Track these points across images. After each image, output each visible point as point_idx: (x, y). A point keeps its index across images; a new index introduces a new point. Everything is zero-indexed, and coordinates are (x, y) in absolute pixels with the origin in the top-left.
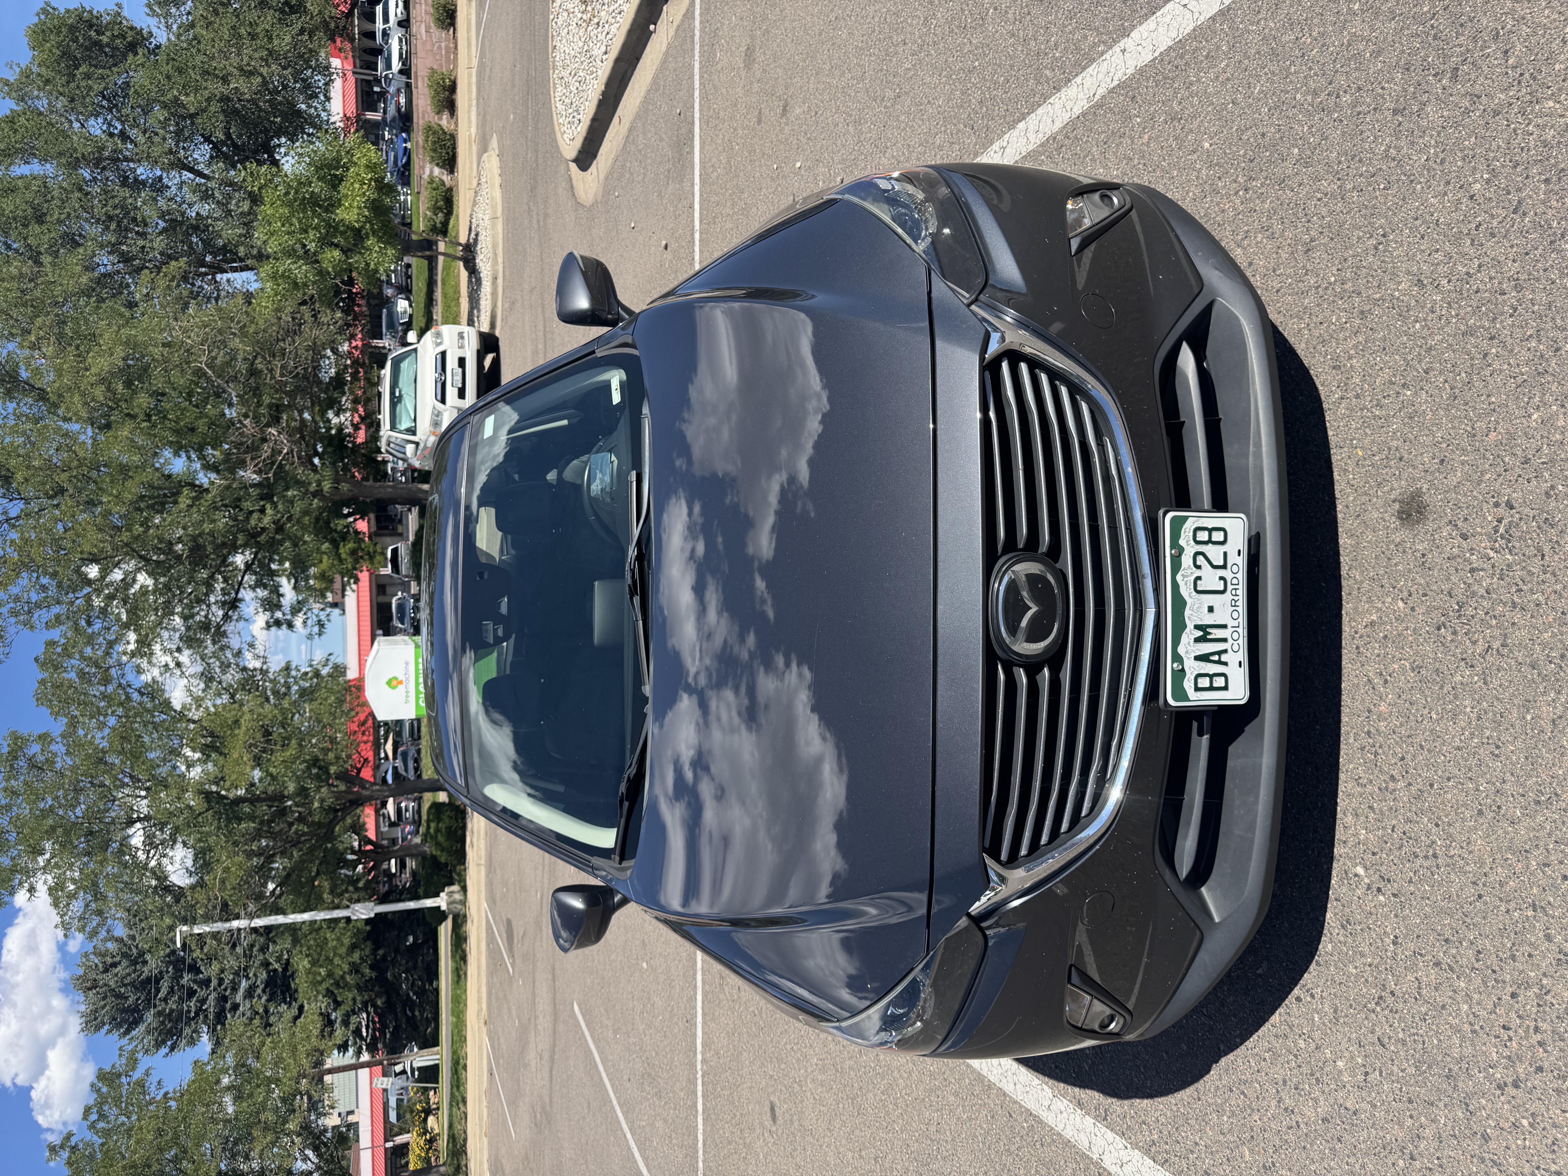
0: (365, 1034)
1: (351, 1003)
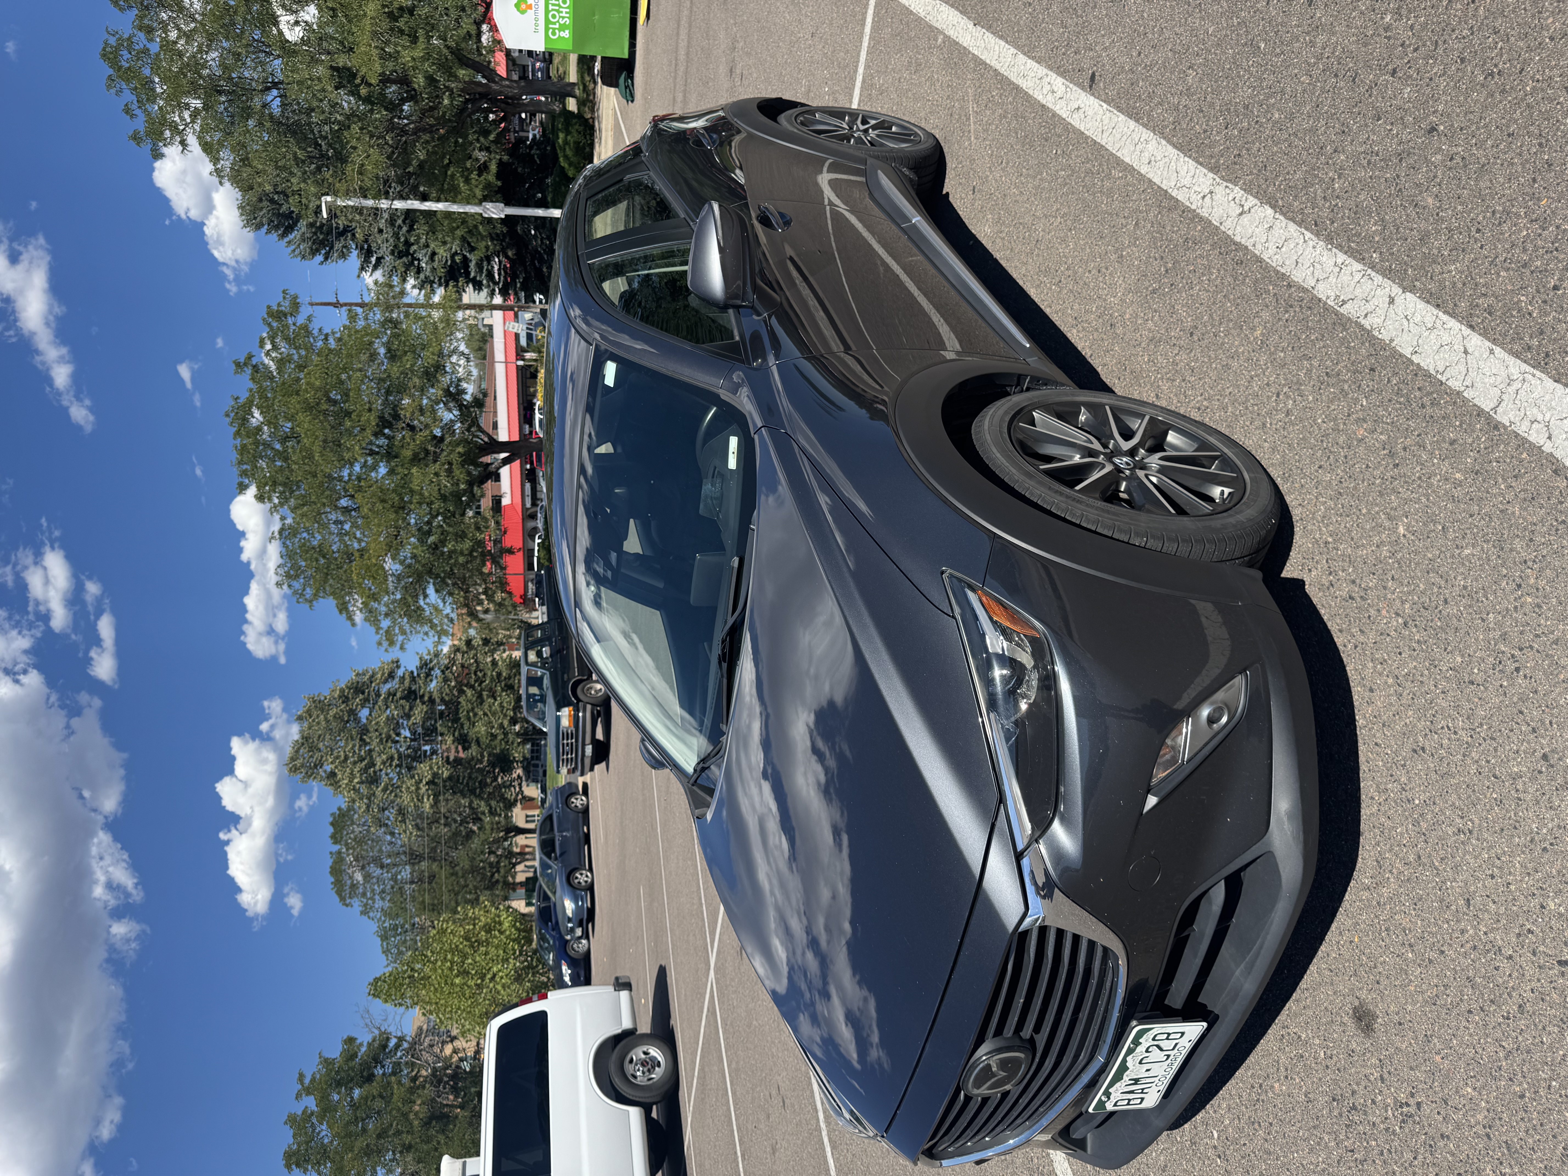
0: (497, 277)
1: (484, 250)
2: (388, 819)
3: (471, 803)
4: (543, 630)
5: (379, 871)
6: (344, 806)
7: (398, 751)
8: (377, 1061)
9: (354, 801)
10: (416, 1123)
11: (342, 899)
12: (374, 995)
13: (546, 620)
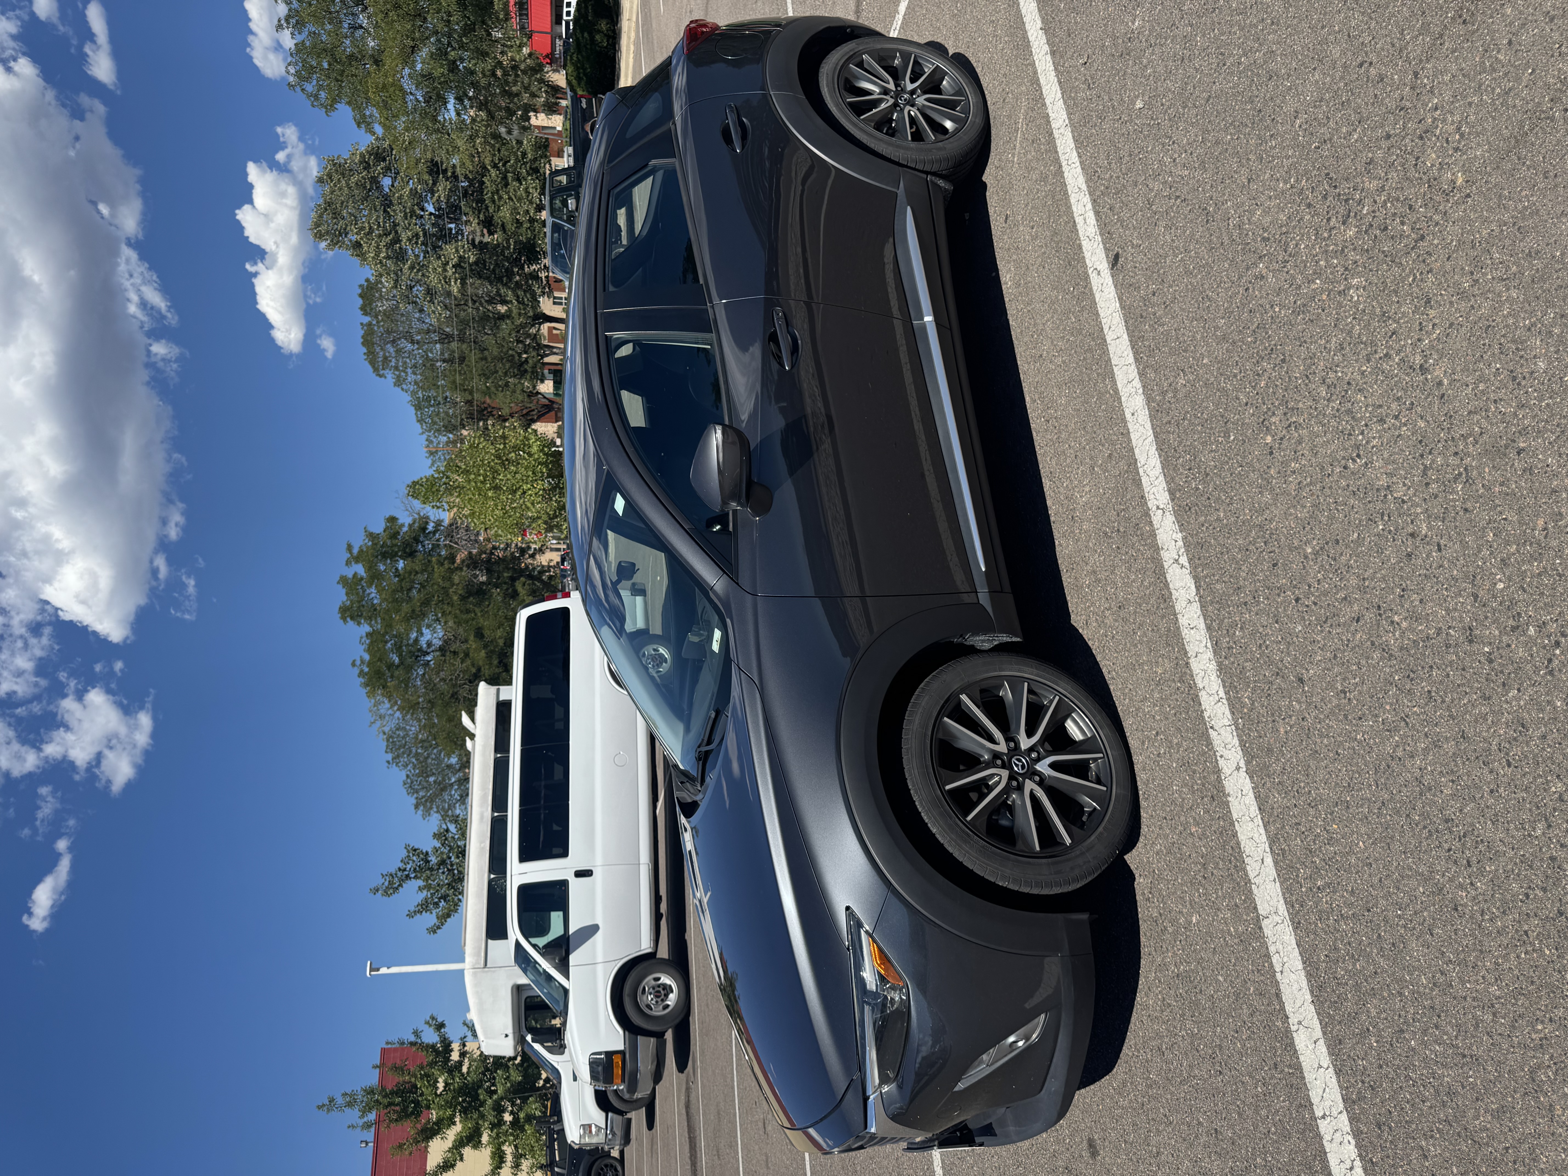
2: (417, 296)
3: (498, 290)
4: (569, 176)
5: (409, 346)
6: (372, 279)
7: (424, 230)
8: (417, 540)
9: (381, 275)
10: (455, 598)
11: (376, 370)
12: (412, 496)
13: (572, 164)
